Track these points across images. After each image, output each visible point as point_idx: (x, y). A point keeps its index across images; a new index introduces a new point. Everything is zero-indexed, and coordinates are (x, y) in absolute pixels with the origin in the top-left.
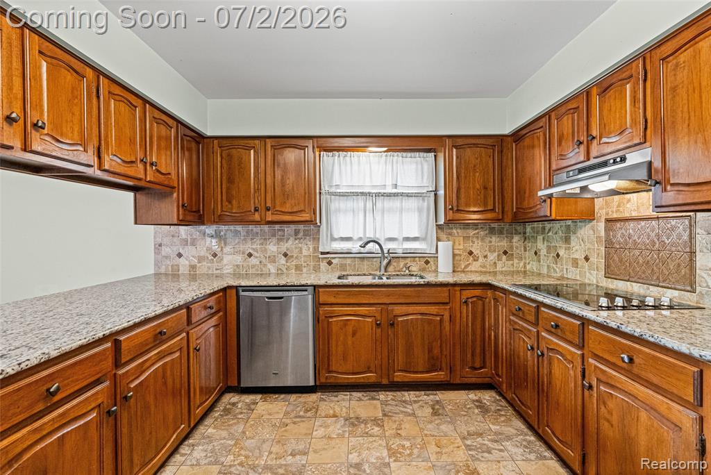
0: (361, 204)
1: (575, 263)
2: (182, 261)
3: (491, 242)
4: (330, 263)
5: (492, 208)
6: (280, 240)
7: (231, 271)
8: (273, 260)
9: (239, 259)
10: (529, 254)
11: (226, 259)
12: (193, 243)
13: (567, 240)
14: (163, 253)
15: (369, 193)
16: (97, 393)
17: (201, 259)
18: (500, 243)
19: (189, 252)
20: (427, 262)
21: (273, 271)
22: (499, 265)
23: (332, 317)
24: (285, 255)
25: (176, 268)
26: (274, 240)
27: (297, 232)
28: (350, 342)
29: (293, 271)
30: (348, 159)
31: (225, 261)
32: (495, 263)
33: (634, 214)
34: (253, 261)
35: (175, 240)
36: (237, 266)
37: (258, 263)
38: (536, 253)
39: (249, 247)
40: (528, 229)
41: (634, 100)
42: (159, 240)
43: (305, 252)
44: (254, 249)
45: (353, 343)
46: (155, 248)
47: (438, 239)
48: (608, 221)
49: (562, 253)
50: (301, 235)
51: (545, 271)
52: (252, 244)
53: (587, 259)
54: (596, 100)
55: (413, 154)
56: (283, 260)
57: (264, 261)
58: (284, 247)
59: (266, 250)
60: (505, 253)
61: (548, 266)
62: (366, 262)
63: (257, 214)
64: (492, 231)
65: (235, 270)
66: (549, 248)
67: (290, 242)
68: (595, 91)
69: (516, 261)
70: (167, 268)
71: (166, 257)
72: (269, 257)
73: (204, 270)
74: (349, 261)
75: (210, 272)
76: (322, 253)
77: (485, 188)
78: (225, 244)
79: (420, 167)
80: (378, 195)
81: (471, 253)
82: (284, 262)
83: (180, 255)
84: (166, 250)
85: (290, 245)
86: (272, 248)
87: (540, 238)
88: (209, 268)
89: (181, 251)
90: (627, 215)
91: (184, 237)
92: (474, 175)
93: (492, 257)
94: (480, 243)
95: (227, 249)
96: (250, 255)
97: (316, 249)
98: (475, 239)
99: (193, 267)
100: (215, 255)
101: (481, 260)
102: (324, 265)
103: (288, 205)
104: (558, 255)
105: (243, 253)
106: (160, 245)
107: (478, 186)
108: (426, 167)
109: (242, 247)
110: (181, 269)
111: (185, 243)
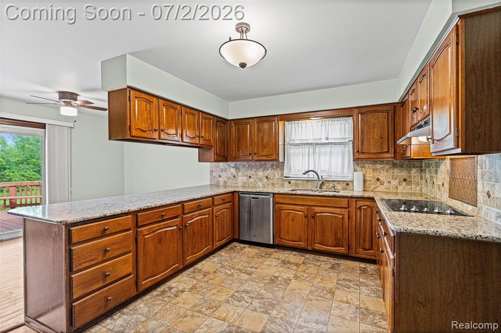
0: (307, 150)
1: (439, 188)
2: (221, 179)
3: (393, 173)
4: (290, 183)
5: (387, 151)
6: (264, 170)
7: (241, 185)
8: (261, 180)
9: (245, 179)
11: (240, 179)
12: (226, 171)
13: (436, 172)
15: (311, 143)
16: (176, 221)
17: (229, 178)
18: (401, 173)
19: (224, 175)
20: (348, 184)
21: (261, 185)
22: (400, 189)
23: (282, 210)
24: (267, 177)
25: (218, 182)
26: (261, 170)
27: (272, 166)
28: (291, 224)
29: (271, 186)
30: (300, 125)
31: (239, 180)
32: (397, 187)
34: (252, 180)
35: (218, 169)
36: (244, 182)
37: (254, 181)
38: (426, 181)
39: (249, 173)
40: (424, 164)
42: (212, 169)
43: (277, 176)
44: (251, 174)
45: (292, 225)
46: (210, 173)
47: (355, 170)
49: (435, 181)
50: (275, 167)
52: (251, 171)
53: (443, 185)
54: (419, 86)
55: (338, 119)
56: (265, 180)
57: (256, 180)
58: (266, 173)
59: (257, 175)
60: (405, 180)
61: (430, 190)
62: (309, 183)
63: (250, 156)
64: (394, 166)
65: (243, 185)
66: (430, 177)
67: (269, 171)
69: (413, 186)
70: (215, 182)
71: (215, 177)
72: (259, 178)
73: (230, 184)
74: (300, 182)
75: (232, 185)
76: (286, 177)
77: (381, 138)
78: (239, 171)
79: (343, 126)
80: (316, 144)
81: (378, 180)
82: (266, 181)
83: (220, 176)
84: (214, 174)
85: (269, 172)
86: (260, 174)
87: (428, 170)
88: (232, 183)
89: (221, 174)
91: (222, 167)
92: (374, 131)
93: (394, 183)
94: (385, 173)
95: (240, 174)
96: (250, 177)
97: (282, 175)
98: (381, 171)
99: (225, 182)
100: (234, 177)
101: (385, 184)
102: (286, 184)
103: (265, 152)
104: (433, 182)
105: (247, 176)
106: (212, 171)
107: (376, 137)
108: (347, 125)
109: (246, 173)
110: (220, 183)
111: (222, 170)
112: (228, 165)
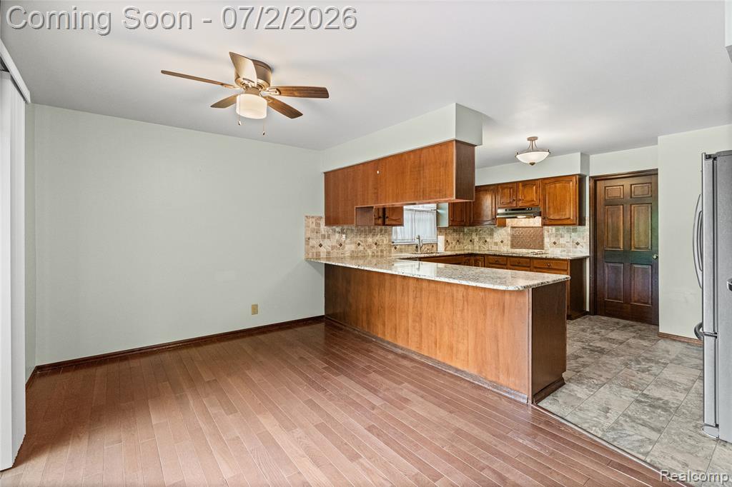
0: (410, 216)
1: (496, 244)
2: (322, 249)
3: (453, 236)
4: (396, 248)
6: (374, 235)
7: (349, 254)
8: (370, 247)
9: (353, 247)
10: (466, 242)
12: (329, 238)
13: (491, 234)
14: (311, 244)
17: (333, 248)
18: (456, 236)
19: (327, 243)
20: (433, 246)
21: (370, 254)
22: (456, 246)
24: (376, 244)
25: (319, 254)
26: (371, 235)
27: (381, 230)
29: (380, 253)
31: (346, 248)
33: (524, 225)
34: (361, 248)
35: (318, 235)
36: (353, 251)
37: (363, 249)
38: (471, 241)
39: (358, 239)
40: (466, 230)
41: (536, 192)
42: (308, 235)
43: (385, 242)
44: (361, 241)
46: (306, 241)
47: (438, 235)
48: (512, 227)
49: (488, 240)
51: (477, 248)
52: (360, 238)
53: (502, 242)
54: (521, 187)
56: (375, 247)
57: (366, 248)
58: (375, 239)
59: (367, 241)
60: (458, 241)
61: (480, 246)
62: (410, 247)
64: (454, 231)
66: (480, 239)
68: (521, 184)
69: (461, 244)
70: (313, 255)
71: (313, 247)
73: (335, 255)
74: (403, 247)
75: (338, 256)
76: (392, 242)
77: (461, 211)
78: (346, 238)
81: (447, 241)
83: (321, 245)
84: (312, 242)
85: (378, 237)
86: (370, 240)
87: (474, 234)
88: (337, 253)
89: (321, 242)
90: (521, 226)
91: (323, 233)
93: (454, 243)
94: (450, 237)
95: (348, 241)
96: (359, 244)
97: (390, 240)
99: (328, 253)
100: (341, 245)
101: (451, 245)
102: (393, 249)
103: (394, 216)
104: (486, 241)
105: (356, 243)
106: (309, 239)
109: (355, 239)
110: (322, 254)
111: (324, 237)
112: (332, 230)
